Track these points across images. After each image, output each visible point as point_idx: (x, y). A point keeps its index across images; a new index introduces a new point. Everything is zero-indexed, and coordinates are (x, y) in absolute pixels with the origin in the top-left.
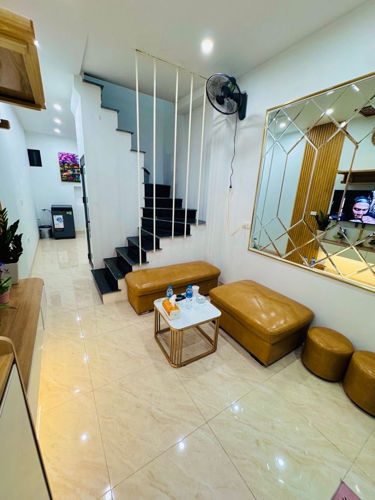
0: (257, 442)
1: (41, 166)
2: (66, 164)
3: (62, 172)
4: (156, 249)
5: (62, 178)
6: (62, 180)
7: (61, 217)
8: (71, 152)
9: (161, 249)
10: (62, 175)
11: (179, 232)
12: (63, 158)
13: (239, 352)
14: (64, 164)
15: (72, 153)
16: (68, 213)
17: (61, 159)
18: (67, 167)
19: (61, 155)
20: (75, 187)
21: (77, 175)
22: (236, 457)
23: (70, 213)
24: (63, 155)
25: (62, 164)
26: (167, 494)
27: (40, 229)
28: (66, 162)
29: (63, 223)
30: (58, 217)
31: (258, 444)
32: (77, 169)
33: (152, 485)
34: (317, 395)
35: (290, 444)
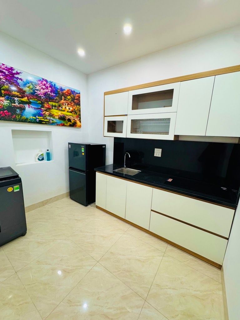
16: (10, 189)
20: (13, 130)
21: (18, 108)
23: (16, 189)
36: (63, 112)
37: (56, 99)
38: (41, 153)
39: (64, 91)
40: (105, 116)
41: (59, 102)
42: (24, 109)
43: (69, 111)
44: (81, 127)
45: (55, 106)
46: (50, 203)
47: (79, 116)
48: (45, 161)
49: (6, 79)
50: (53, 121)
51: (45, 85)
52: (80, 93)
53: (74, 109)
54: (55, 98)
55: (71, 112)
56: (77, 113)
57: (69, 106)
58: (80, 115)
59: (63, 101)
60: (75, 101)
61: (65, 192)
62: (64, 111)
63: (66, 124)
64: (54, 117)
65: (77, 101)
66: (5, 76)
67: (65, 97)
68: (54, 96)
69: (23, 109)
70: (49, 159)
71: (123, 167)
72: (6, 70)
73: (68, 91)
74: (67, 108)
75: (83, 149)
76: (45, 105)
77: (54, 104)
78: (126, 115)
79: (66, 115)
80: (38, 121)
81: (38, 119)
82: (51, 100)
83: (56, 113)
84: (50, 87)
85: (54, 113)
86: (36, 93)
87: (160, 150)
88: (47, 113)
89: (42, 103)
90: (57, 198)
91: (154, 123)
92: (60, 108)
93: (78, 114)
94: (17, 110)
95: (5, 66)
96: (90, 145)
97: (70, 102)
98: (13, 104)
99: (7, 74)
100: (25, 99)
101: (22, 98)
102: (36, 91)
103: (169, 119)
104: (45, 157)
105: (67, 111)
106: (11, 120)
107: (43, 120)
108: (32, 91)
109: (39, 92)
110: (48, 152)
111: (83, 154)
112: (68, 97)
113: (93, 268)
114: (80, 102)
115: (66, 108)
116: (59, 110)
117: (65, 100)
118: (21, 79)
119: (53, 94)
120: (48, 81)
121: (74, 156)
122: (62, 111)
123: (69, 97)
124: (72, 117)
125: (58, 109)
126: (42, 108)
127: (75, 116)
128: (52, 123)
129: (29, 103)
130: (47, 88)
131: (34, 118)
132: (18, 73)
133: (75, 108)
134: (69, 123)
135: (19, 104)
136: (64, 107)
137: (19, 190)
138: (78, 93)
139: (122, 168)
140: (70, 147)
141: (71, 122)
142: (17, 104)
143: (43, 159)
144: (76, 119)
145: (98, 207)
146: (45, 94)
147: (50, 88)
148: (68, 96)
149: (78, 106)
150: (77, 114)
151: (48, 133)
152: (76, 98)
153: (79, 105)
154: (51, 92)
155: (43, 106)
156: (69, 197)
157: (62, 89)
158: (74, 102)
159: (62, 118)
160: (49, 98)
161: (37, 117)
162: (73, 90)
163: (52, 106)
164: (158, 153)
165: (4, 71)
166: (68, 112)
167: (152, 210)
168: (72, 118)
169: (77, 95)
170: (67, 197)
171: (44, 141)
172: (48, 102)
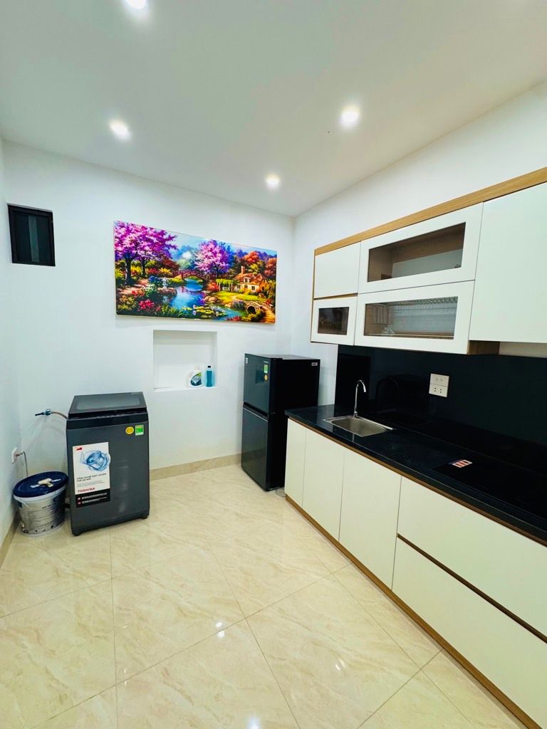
1: (52, 263)
2: (136, 262)
3: (119, 283)
5: (118, 302)
6: (120, 312)
7: (104, 447)
8: (155, 222)
10: (118, 297)
12: (127, 242)
14: (129, 261)
15: (158, 228)
16: (129, 430)
17: (120, 241)
18: (138, 270)
19: (123, 231)
20: (155, 332)
21: (166, 294)
23: (139, 430)
24: (129, 231)
25: (125, 258)
28: (137, 256)
29: (107, 471)
30: (88, 449)
32: (167, 276)
36: (241, 295)
37: (229, 274)
38: (197, 372)
39: (246, 257)
40: (315, 299)
41: (234, 277)
42: (175, 295)
43: (254, 291)
44: (274, 322)
45: (227, 285)
46: (204, 469)
47: (272, 302)
48: (203, 387)
49: (153, 250)
50: (220, 312)
51: (211, 250)
52: (276, 256)
53: (263, 288)
54: (228, 271)
55: (256, 294)
56: (269, 295)
57: (254, 283)
58: (274, 298)
59: (241, 275)
60: (266, 272)
61: (235, 453)
62: (243, 293)
63: (244, 318)
64: (223, 306)
65: (269, 271)
66: (153, 245)
67: (246, 267)
68: (226, 268)
69: (172, 296)
70: (209, 384)
71: (352, 414)
72: (155, 236)
73: (253, 254)
74: (250, 287)
75: (266, 366)
76: (210, 285)
77: (225, 281)
78: (356, 294)
79: (246, 300)
80: (195, 314)
81: (196, 310)
82: (220, 276)
83: (228, 297)
84: (221, 252)
85: (223, 298)
86: (196, 265)
87: (446, 379)
88: (212, 299)
89: (205, 283)
90: (217, 463)
91: (429, 309)
92: (236, 288)
93: (269, 297)
94: (165, 297)
95: (154, 230)
96: (281, 359)
97: (255, 275)
98: (159, 289)
99: (156, 243)
100: (178, 279)
101: (173, 277)
102: (196, 263)
103: (455, 300)
104: (204, 380)
105: (248, 292)
106: (154, 315)
107: (204, 311)
108: (189, 264)
109: (200, 264)
110: (209, 369)
111: (266, 378)
112: (252, 266)
113: (232, 627)
114: (275, 272)
115: (246, 287)
116: (234, 292)
117: (245, 272)
118: (174, 247)
119: (224, 265)
120: (218, 242)
121: (256, 382)
122: (239, 293)
123: (254, 266)
124: (258, 303)
125: (232, 291)
126: (204, 292)
127: (265, 300)
128: (219, 316)
129: (183, 284)
130: (215, 254)
131: (189, 309)
132: (170, 238)
133: (264, 286)
134: (251, 316)
135: (168, 287)
136: (243, 285)
137: (142, 433)
138: (273, 255)
139: (349, 417)
140: (247, 362)
141: (254, 313)
142: (165, 288)
143: (199, 383)
144: (265, 307)
145: (288, 499)
146: (211, 266)
147: (220, 255)
148: (251, 263)
149: (271, 281)
150: (267, 297)
151: (213, 335)
152: (267, 267)
153: (274, 278)
154: (221, 261)
155: (205, 288)
156: (240, 464)
157: (241, 254)
158: (263, 274)
159: (240, 307)
160: (216, 272)
161: (194, 308)
162: (262, 252)
163: (222, 285)
164: (439, 386)
165: (152, 238)
166: (250, 294)
167: (399, 536)
168: (257, 306)
169: (270, 260)
170: (237, 464)
171: (204, 349)
172: (214, 279)
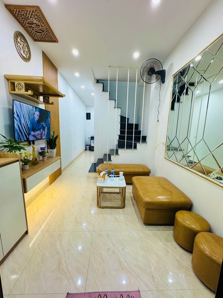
0: (109, 250)
1: (90, 119)
4: (116, 154)
9: (119, 155)
11: (129, 146)
13: (136, 214)
22: (94, 248)
26: (60, 243)
27: (86, 146)
31: (108, 250)
33: (58, 237)
34: (167, 251)
35: (125, 260)
